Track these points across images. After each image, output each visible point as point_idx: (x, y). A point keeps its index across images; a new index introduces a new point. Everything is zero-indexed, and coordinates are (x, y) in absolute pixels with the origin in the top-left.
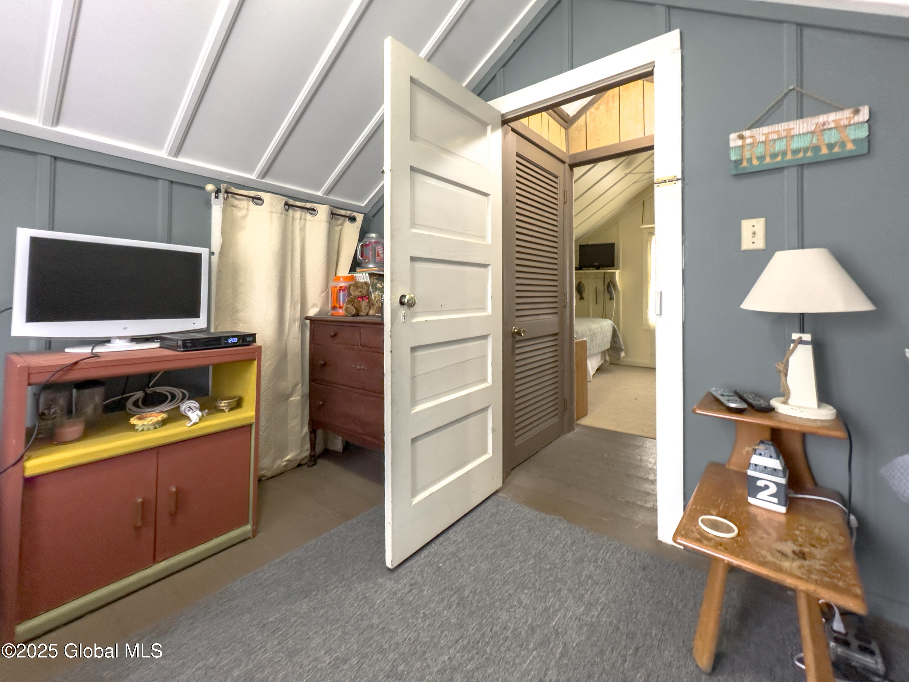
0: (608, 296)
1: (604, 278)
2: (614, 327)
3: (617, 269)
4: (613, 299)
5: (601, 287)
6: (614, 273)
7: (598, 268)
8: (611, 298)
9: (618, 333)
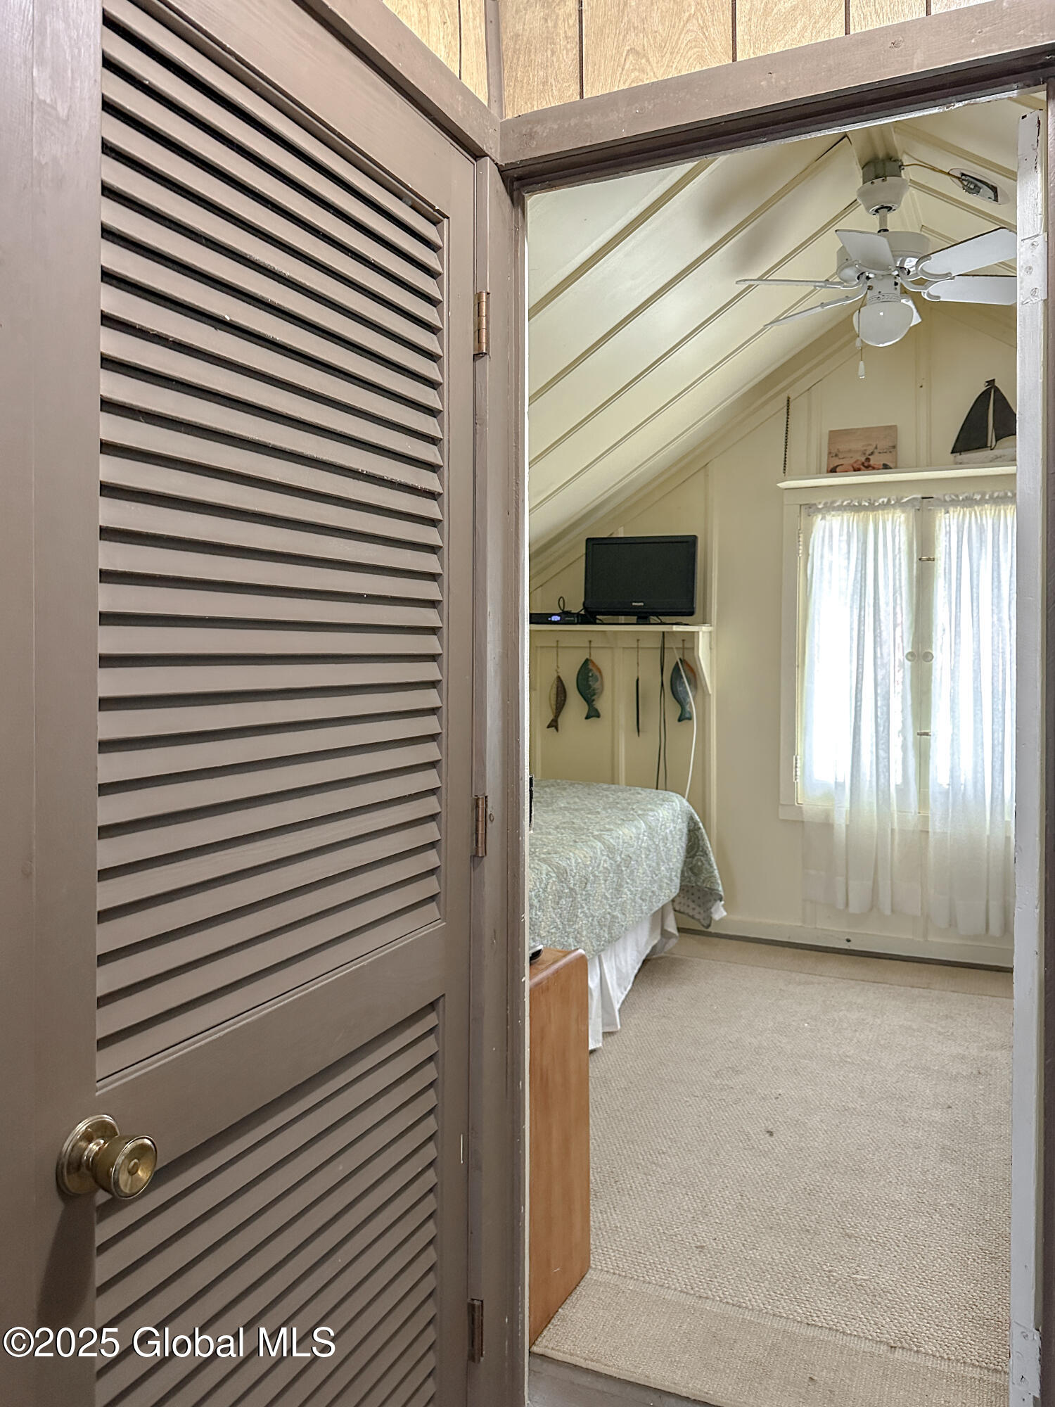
0: (673, 710)
1: (663, 648)
2: (691, 818)
3: (704, 622)
4: (690, 718)
5: (652, 680)
6: (693, 635)
7: (643, 618)
8: (684, 717)
9: (706, 837)
